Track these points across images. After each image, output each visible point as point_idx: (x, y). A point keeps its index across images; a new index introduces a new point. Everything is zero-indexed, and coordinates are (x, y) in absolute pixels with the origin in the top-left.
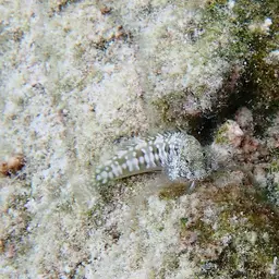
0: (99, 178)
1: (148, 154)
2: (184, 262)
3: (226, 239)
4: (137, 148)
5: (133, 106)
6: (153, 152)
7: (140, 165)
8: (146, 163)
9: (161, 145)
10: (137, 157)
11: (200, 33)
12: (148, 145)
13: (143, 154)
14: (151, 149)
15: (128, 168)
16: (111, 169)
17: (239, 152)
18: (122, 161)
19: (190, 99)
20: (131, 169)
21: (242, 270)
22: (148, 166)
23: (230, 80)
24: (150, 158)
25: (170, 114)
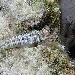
0: (2, 48)
1: (16, 41)
2: (44, 63)
3: (56, 56)
4: (12, 39)
5: (6, 28)
6: (18, 40)
7: (13, 44)
8: (15, 44)
9: (20, 38)
10: (13, 42)
11: (32, 3)
12: (16, 38)
13: (14, 41)
14: (17, 39)
15: (10, 45)
16: (5, 45)
17: (48, 38)
18: (8, 43)
19: (32, 22)
20: (11, 46)
21: (62, 64)
22: (16, 45)
23: (45, 15)
24: (17, 42)
25: (23, 28)
